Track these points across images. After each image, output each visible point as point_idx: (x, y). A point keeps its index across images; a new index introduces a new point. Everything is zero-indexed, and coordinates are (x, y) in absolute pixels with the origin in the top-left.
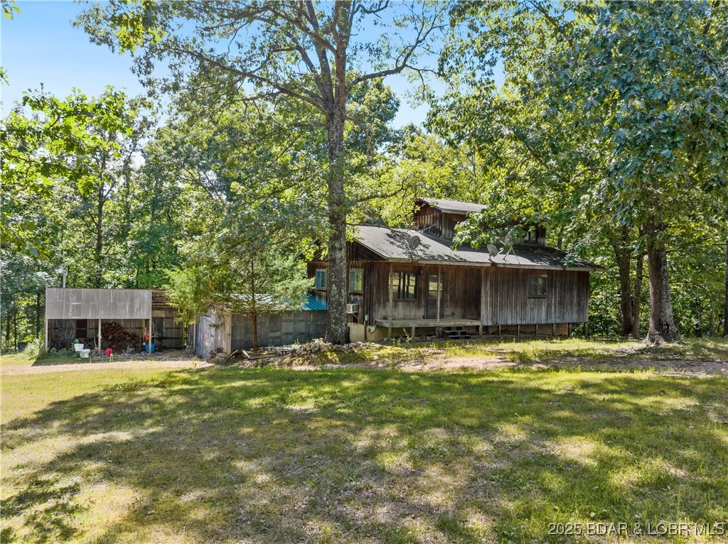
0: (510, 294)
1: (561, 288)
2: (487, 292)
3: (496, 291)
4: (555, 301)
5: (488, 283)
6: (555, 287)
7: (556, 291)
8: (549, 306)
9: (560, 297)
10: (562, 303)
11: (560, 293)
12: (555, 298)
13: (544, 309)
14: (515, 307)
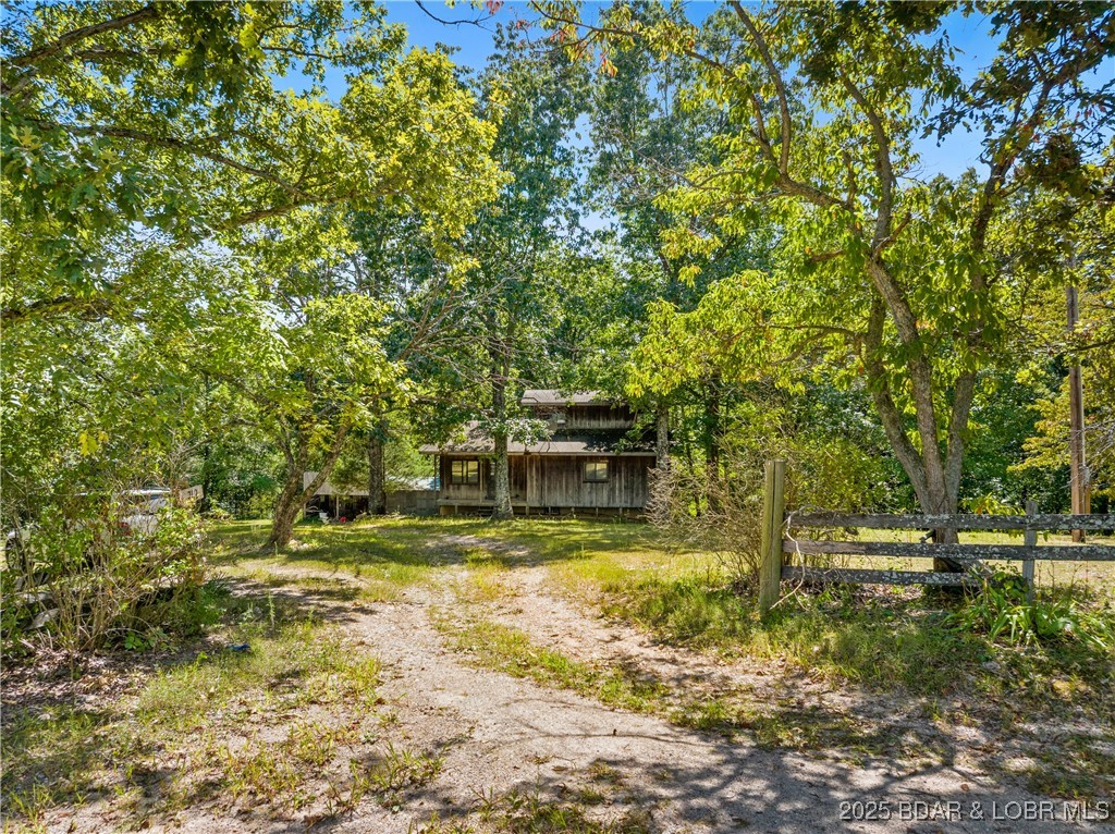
0: (561, 479)
1: (628, 472)
2: (533, 477)
3: (543, 476)
4: (620, 486)
5: (534, 469)
6: (620, 472)
7: (620, 476)
8: (612, 490)
9: (627, 481)
10: (629, 488)
11: (626, 478)
12: (619, 483)
13: (605, 493)
14: (567, 491)
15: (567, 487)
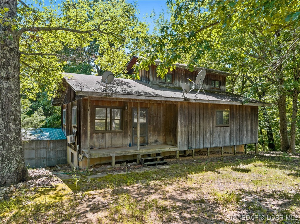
0: (201, 124)
1: (239, 118)
2: (182, 123)
3: (190, 122)
4: (236, 129)
5: (183, 116)
13: (228, 135)
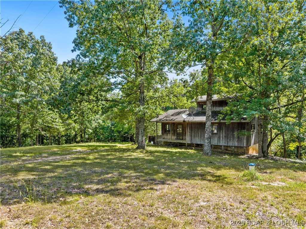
1: (226, 130)
2: (188, 131)
4: (223, 136)
5: (189, 128)
6: (222, 130)
7: (223, 131)
8: (219, 137)
9: (225, 134)
10: (227, 137)
11: (225, 132)
12: (223, 134)
13: (216, 139)
14: (201, 138)
15: (201, 136)
